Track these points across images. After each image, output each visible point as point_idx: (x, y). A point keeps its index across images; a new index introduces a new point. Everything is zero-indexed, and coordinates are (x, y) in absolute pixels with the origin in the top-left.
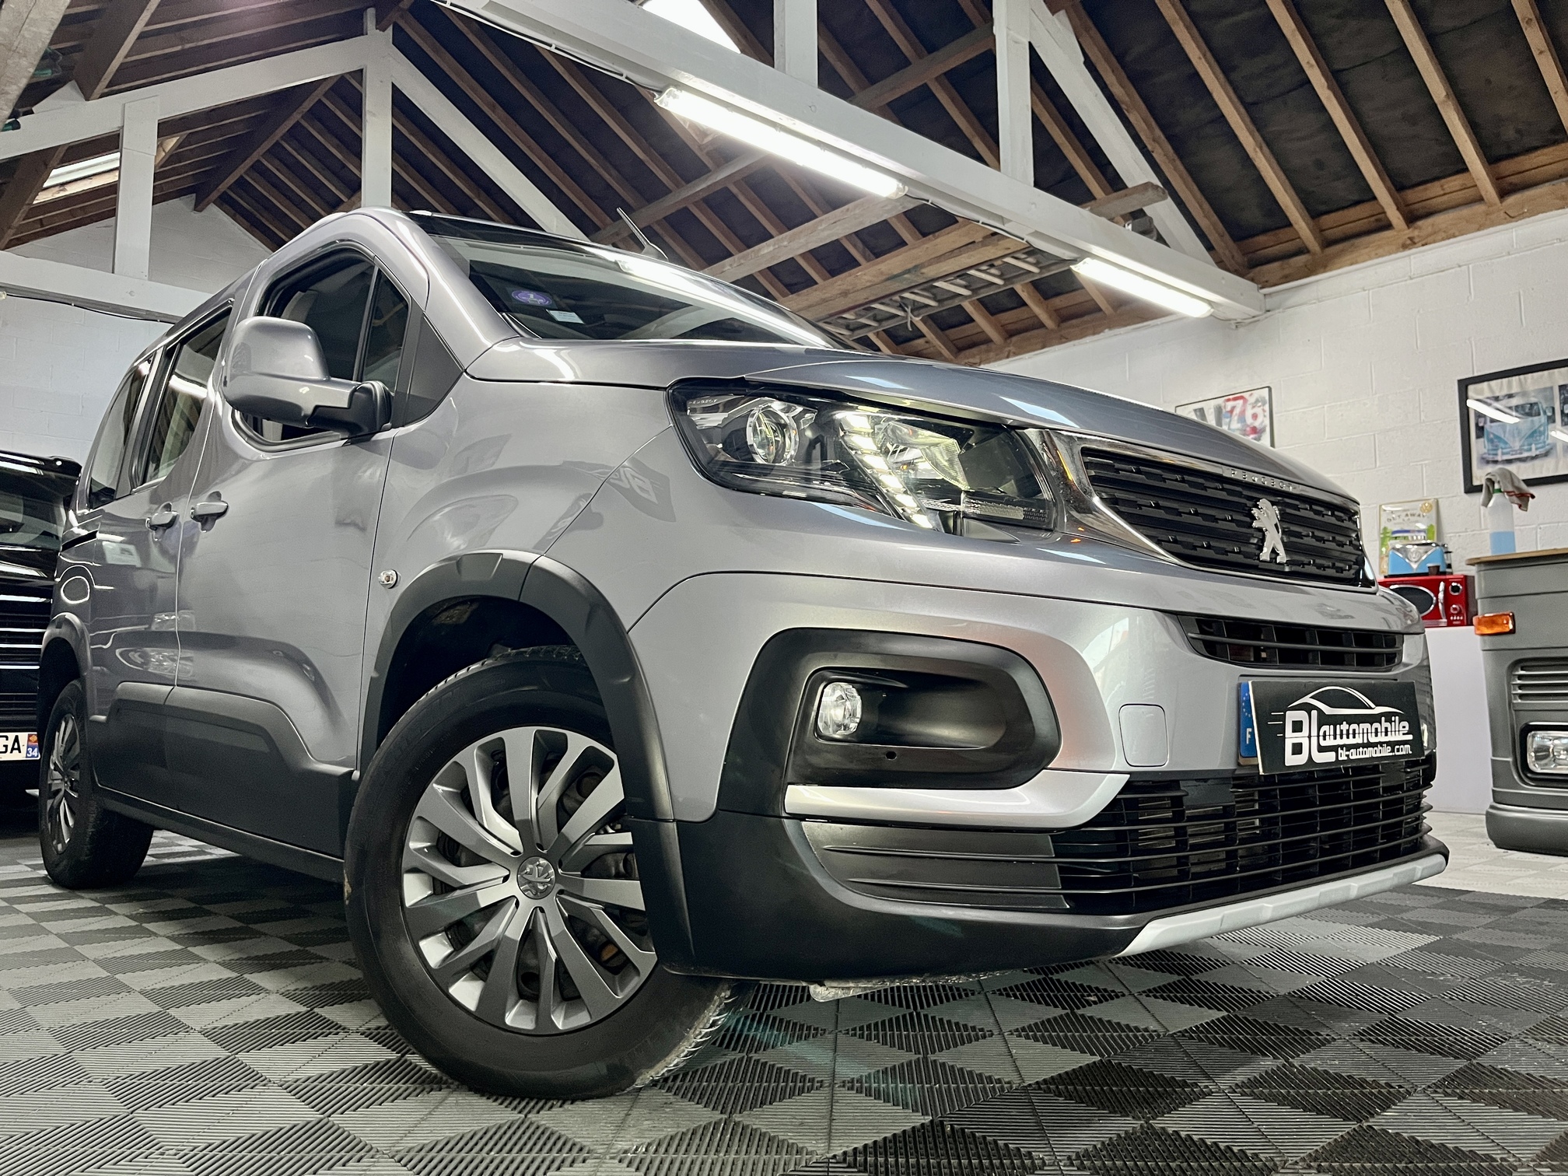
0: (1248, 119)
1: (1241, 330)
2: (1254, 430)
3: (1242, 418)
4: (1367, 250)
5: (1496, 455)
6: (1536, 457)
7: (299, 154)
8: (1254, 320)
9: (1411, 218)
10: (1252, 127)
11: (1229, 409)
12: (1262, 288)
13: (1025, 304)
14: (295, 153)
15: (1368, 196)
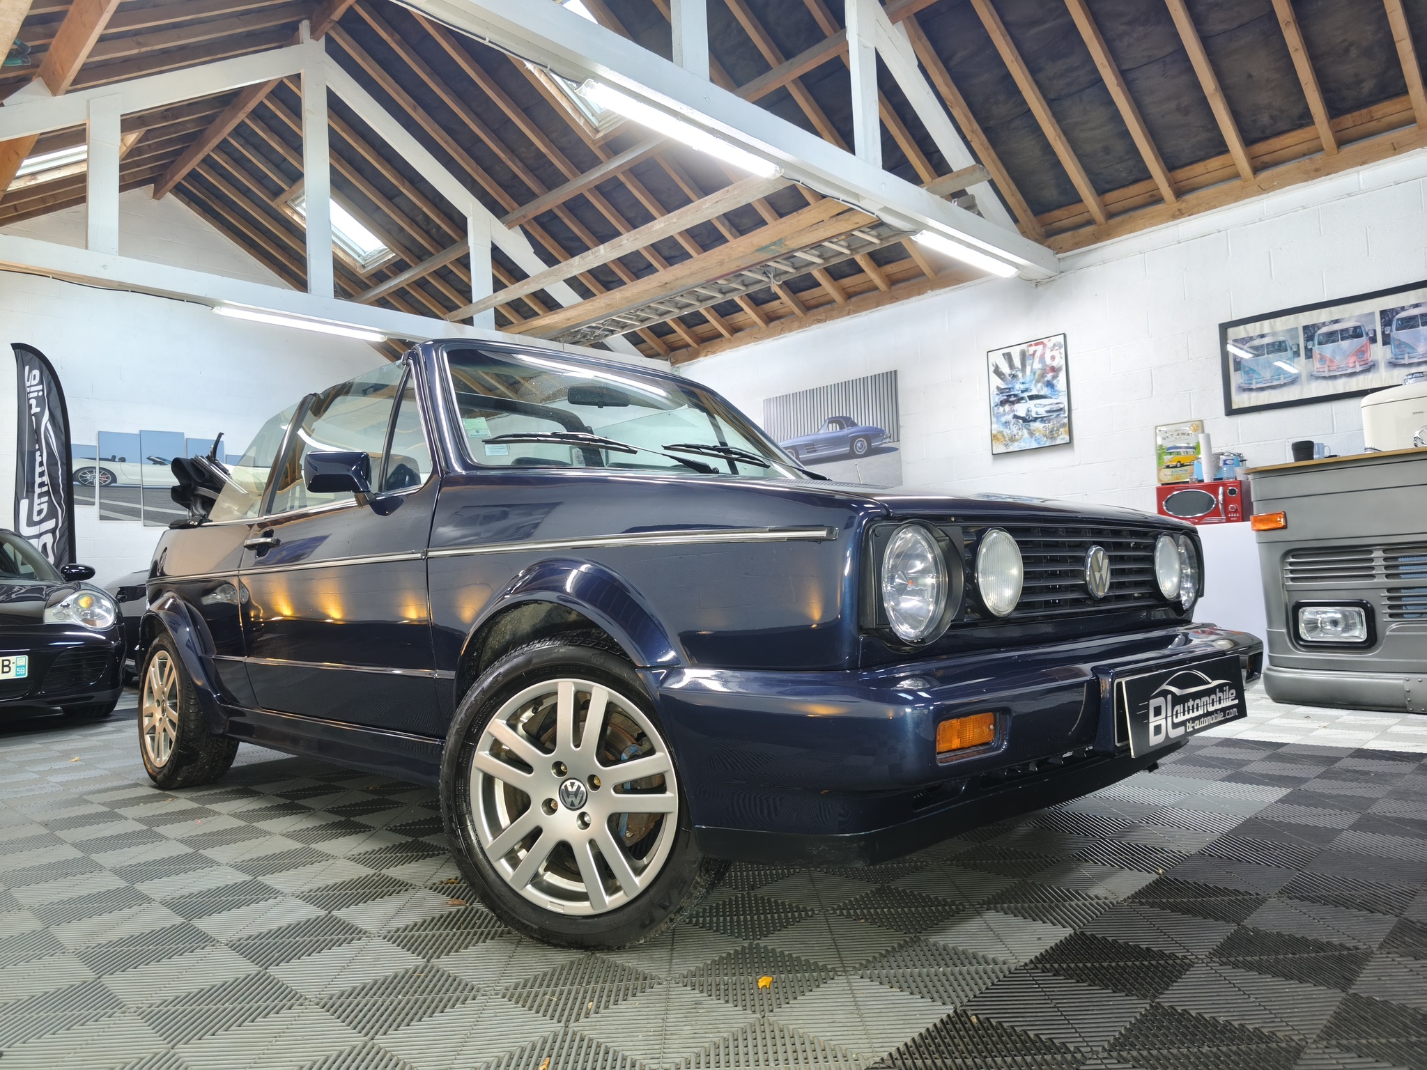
0: (1050, 113)
1: (1040, 288)
2: (1053, 369)
3: (1042, 358)
4: (1143, 221)
5: (1251, 384)
6: (1285, 385)
7: (245, 150)
8: (1051, 279)
9: (1179, 193)
10: (1053, 120)
11: (1031, 352)
12: (1057, 254)
13: (861, 271)
15: (1147, 176)
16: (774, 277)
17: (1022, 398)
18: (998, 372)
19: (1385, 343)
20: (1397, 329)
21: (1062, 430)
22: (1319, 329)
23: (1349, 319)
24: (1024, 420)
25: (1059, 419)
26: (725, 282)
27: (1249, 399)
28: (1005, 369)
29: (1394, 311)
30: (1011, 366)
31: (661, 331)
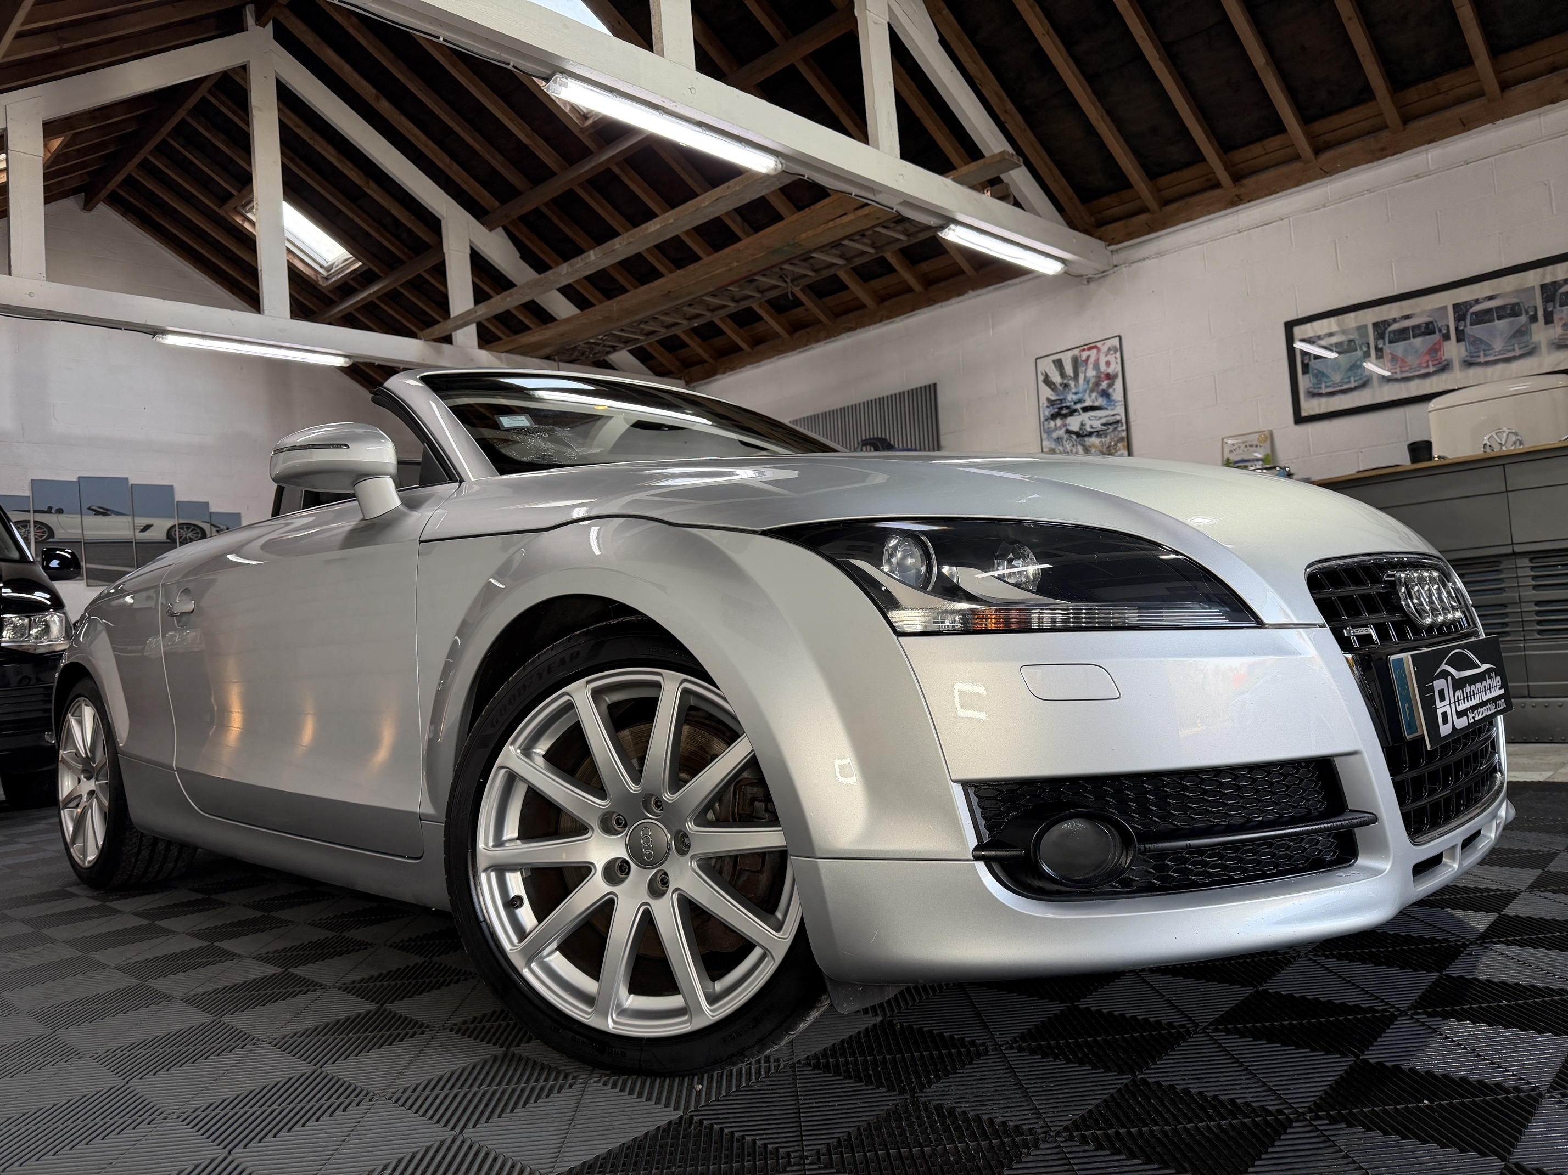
0: (1089, 90)
1: (1092, 285)
2: (1108, 376)
3: (1096, 366)
4: (1200, 208)
5: (1321, 388)
6: (1356, 388)
7: (186, 150)
8: (1103, 274)
9: (1237, 178)
10: (1092, 96)
11: (1084, 358)
12: (1109, 245)
13: (892, 270)
14: (182, 150)
15: (1198, 158)
16: (792, 281)
17: (1076, 411)
18: (1048, 382)
19: (1458, 340)
20: (1472, 324)
21: (1120, 445)
22: (1389, 325)
23: (1423, 312)
24: (1078, 434)
25: (1116, 433)
26: (737, 289)
27: (1319, 405)
28: (1056, 378)
29: (1468, 305)
30: (1063, 375)
31: (672, 344)
